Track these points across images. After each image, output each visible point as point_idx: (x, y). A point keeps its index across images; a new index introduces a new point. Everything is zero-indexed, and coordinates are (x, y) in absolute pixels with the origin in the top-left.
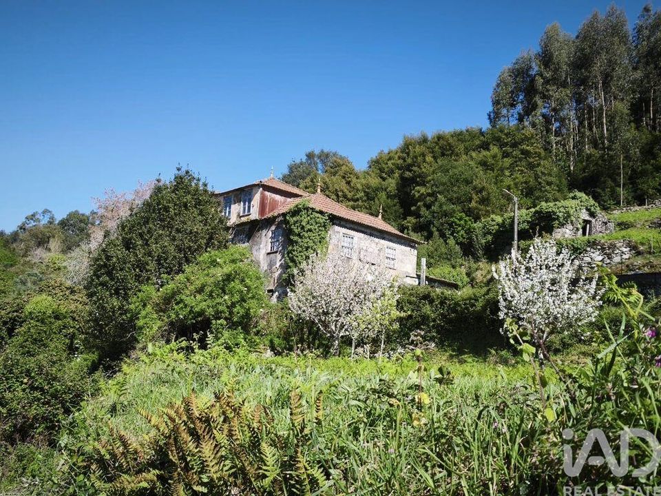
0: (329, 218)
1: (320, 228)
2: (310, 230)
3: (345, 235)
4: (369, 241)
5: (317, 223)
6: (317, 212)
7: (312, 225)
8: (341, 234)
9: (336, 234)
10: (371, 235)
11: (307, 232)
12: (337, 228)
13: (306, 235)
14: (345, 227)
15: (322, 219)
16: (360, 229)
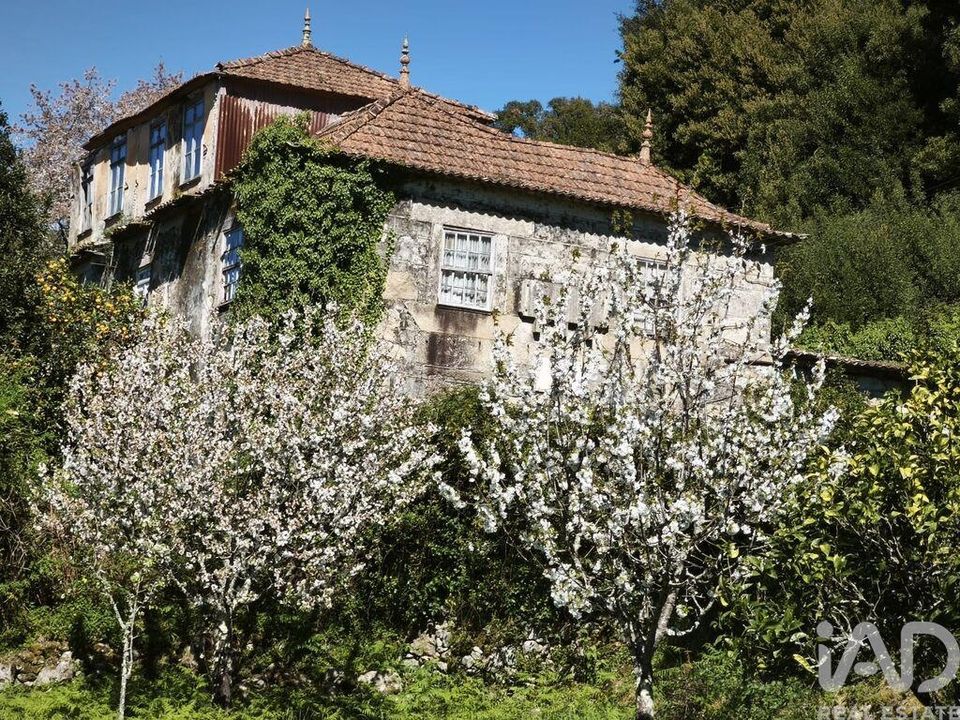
0: (377, 178)
1: (340, 216)
2: (294, 226)
3: (452, 232)
4: (559, 246)
5: (322, 199)
6: (322, 161)
7: (303, 206)
8: (438, 228)
9: (415, 230)
10: (565, 224)
11: (286, 231)
12: (418, 210)
13: (282, 243)
14: (453, 204)
15: (344, 184)
16: (522, 204)
